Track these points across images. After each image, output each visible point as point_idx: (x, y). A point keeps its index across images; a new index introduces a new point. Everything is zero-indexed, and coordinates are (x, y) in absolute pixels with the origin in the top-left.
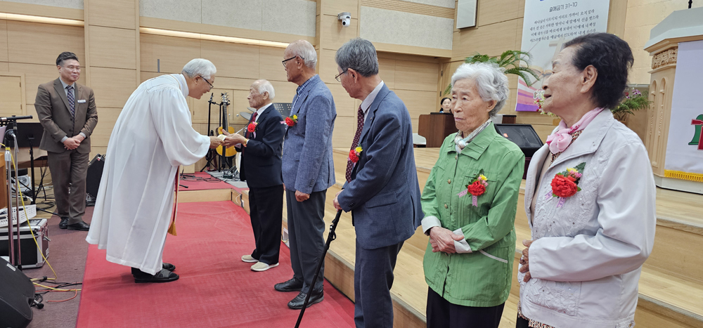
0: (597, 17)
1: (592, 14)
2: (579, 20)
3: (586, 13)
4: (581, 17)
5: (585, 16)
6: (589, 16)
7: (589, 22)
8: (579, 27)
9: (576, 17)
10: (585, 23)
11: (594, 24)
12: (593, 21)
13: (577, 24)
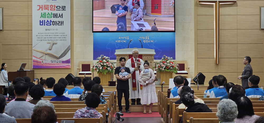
2: (59, 35)
3: (61, 33)
6: (63, 35)
10: (61, 37)
11: (66, 38)
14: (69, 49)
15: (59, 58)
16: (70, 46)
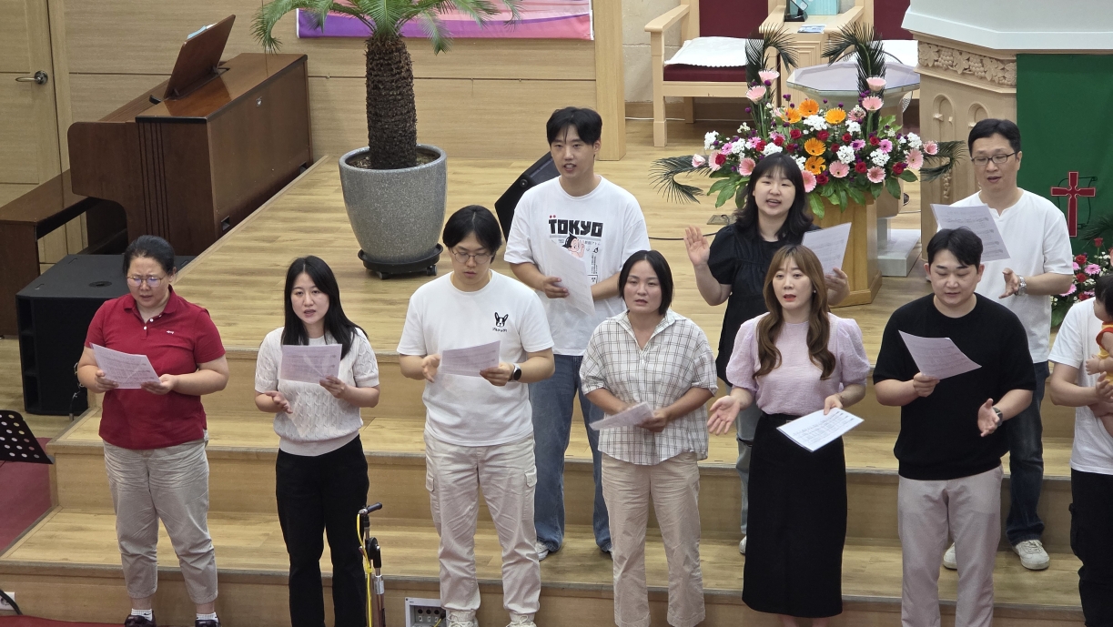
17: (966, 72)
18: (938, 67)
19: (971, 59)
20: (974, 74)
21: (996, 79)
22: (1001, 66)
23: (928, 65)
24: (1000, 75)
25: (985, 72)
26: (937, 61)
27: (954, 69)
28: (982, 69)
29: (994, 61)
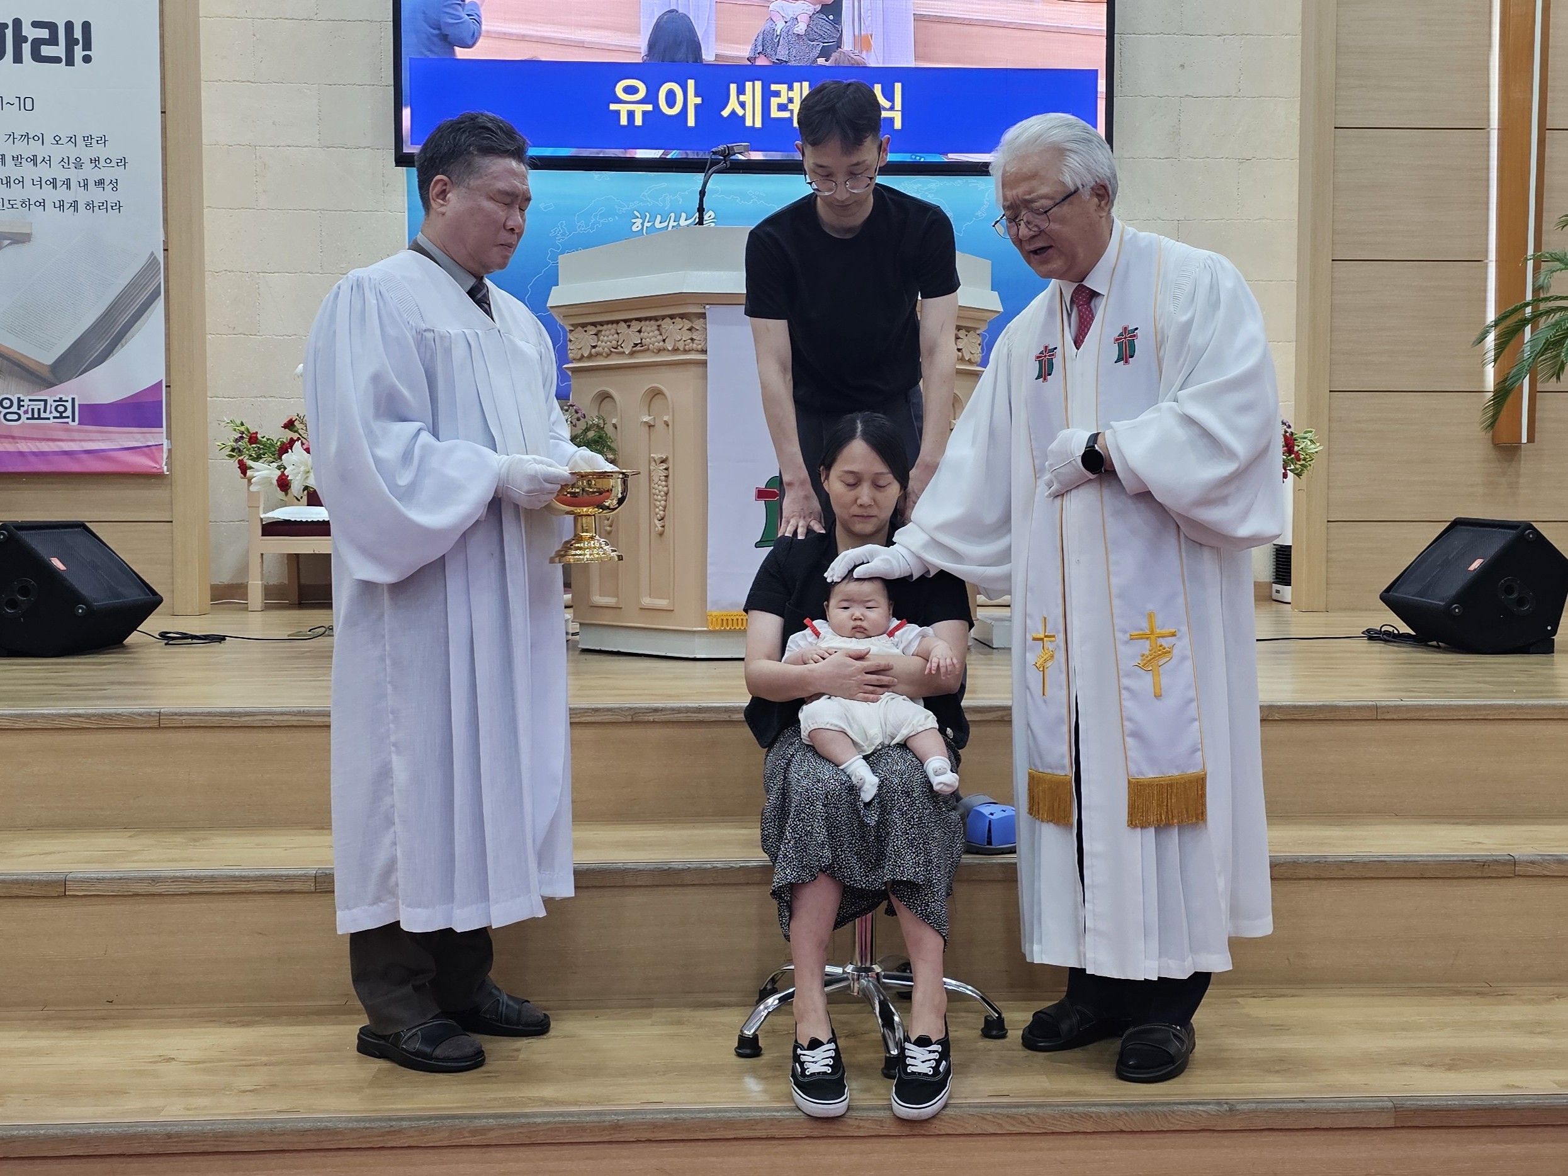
0: (123, 162)
1: (97, 150)
2: (48, 161)
3: (72, 140)
4: (57, 153)
5: (71, 152)
6: (86, 154)
7: (93, 175)
8: (54, 183)
9: (34, 148)
10: (74, 175)
11: (115, 184)
12: (107, 174)
13: (43, 172)
14: (151, 288)
15: (47, 374)
16: (153, 261)
17: (639, 348)
18: (598, 354)
19: (643, 330)
20: (648, 349)
21: (681, 346)
22: (688, 324)
23: (582, 356)
24: (687, 335)
25: (664, 341)
26: (594, 347)
27: (620, 349)
28: (660, 338)
29: (678, 320)
